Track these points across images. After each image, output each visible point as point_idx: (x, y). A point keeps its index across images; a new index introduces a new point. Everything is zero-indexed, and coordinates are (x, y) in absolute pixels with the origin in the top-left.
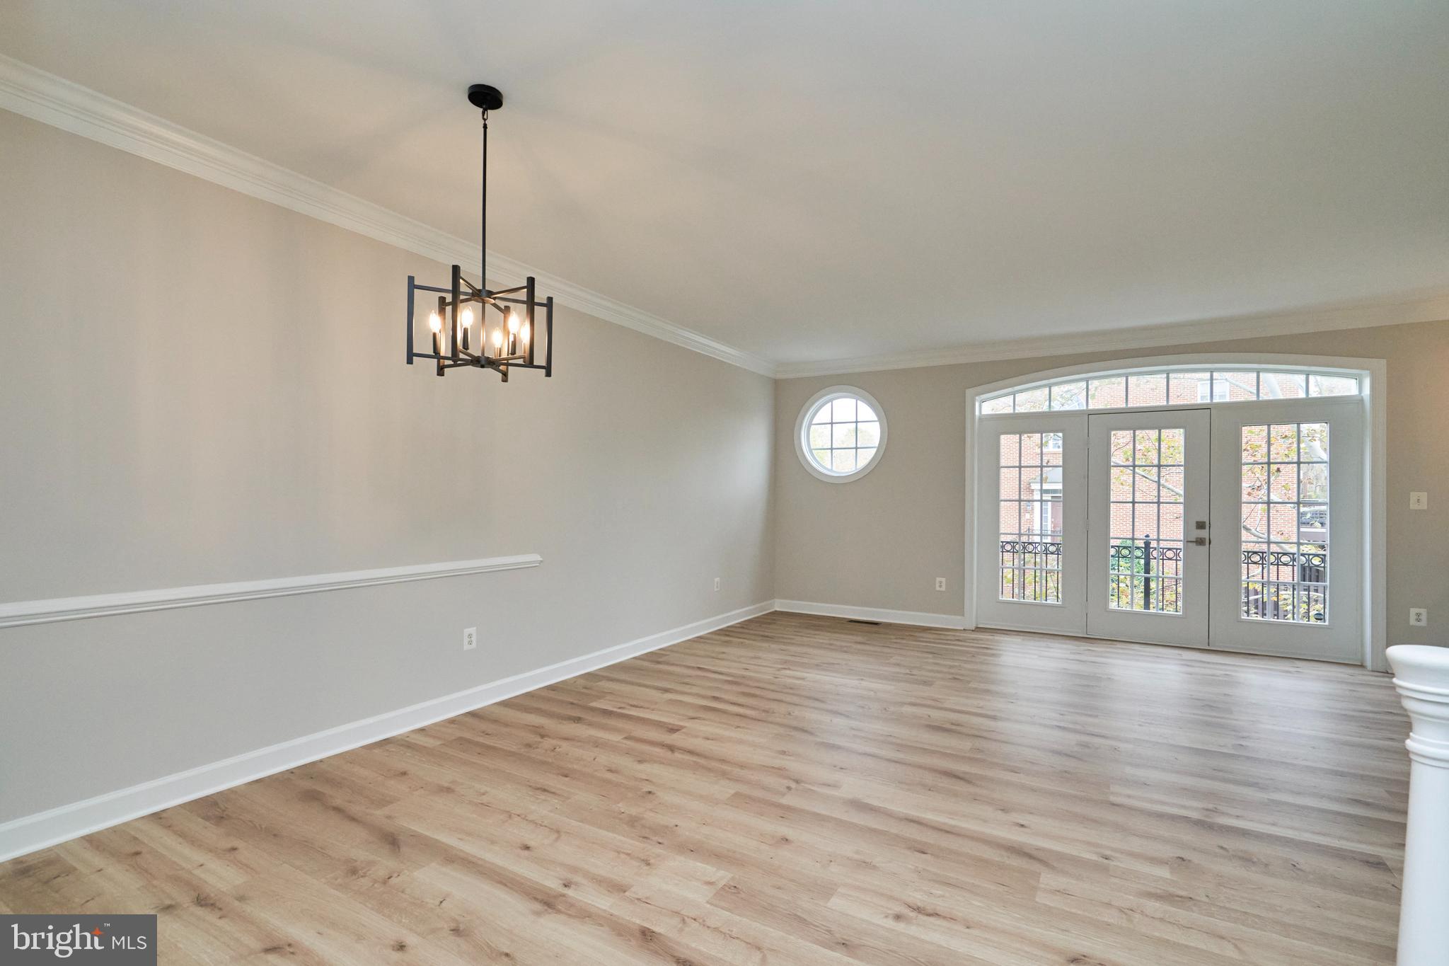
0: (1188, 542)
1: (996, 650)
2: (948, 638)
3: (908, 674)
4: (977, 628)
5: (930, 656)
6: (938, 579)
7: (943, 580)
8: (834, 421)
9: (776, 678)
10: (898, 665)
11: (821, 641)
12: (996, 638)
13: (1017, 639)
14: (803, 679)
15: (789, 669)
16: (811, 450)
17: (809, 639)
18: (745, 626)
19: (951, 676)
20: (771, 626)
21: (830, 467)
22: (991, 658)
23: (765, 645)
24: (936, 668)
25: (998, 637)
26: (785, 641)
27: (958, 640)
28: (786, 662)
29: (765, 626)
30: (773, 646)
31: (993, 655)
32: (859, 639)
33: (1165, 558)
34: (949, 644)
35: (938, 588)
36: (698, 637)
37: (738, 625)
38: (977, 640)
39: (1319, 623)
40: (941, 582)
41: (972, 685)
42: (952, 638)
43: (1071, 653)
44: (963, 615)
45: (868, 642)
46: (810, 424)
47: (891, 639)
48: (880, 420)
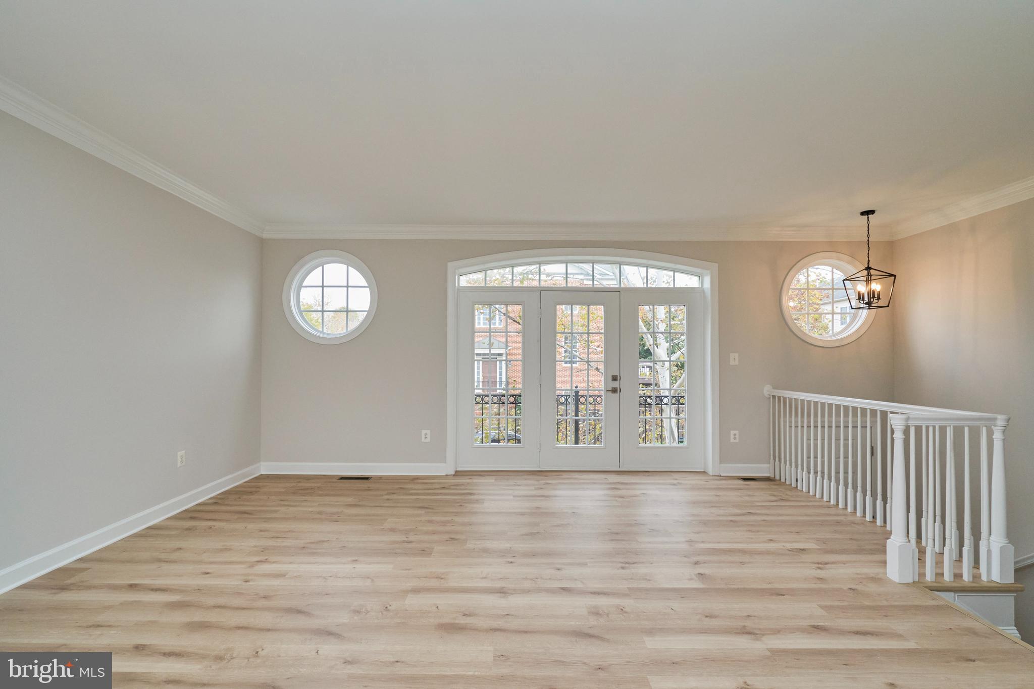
0: (607, 391)
1: (479, 494)
2: (434, 486)
3: (404, 542)
4: (456, 472)
5: (422, 512)
6: (424, 432)
7: (428, 432)
8: (325, 285)
9: (246, 581)
10: (393, 530)
11: (310, 509)
12: (475, 481)
13: (490, 480)
14: (281, 575)
15: (266, 561)
16: (301, 312)
17: (295, 509)
18: (219, 501)
19: (446, 537)
20: (253, 497)
21: (321, 330)
22: (478, 506)
23: (239, 526)
24: (431, 528)
25: (476, 480)
26: (268, 515)
27: (444, 488)
28: (264, 550)
29: (245, 497)
30: (251, 526)
31: (477, 501)
32: (350, 500)
33: (596, 403)
34: (437, 494)
35: (423, 440)
36: (149, 528)
37: (211, 501)
38: (457, 485)
39: (680, 445)
40: (426, 434)
41: (470, 545)
42: (437, 486)
43: (536, 489)
44: (446, 463)
45: (360, 503)
46: (300, 286)
47: (382, 495)
48: (369, 286)
